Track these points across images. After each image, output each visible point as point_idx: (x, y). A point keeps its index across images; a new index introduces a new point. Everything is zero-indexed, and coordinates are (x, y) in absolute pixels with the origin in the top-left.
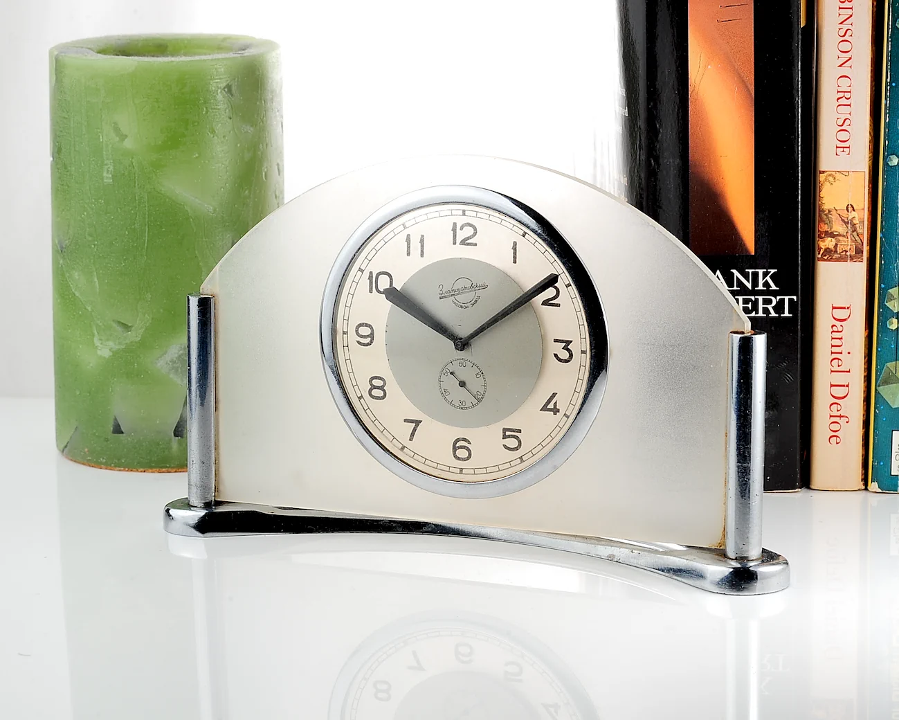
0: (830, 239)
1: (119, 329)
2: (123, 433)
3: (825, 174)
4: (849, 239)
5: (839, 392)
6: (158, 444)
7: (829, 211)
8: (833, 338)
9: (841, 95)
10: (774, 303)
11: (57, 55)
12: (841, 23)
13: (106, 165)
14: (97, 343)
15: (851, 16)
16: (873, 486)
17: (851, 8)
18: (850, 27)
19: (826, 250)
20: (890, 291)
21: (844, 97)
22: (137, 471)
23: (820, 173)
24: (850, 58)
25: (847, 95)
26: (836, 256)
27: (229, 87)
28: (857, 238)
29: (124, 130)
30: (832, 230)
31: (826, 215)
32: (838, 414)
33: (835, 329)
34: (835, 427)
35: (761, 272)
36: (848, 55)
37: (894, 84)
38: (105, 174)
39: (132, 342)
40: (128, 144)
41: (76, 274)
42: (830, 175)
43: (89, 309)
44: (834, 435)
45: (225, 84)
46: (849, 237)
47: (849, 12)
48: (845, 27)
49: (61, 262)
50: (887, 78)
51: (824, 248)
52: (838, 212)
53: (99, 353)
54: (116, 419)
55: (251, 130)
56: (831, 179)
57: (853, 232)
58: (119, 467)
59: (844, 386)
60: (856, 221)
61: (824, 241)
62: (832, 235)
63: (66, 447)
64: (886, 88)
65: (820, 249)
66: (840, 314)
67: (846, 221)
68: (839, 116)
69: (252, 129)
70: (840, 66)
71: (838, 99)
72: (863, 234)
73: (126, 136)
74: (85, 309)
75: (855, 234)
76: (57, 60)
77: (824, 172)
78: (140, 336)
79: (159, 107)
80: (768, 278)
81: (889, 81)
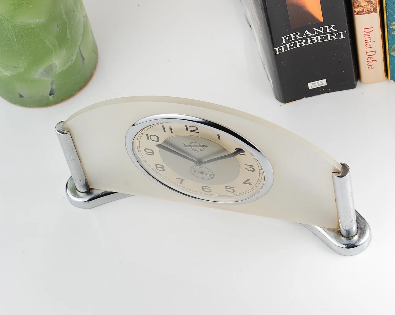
0: (360, 8)
8: (365, 38)
10: (336, 35)
14: (2, 70)
16: (391, 81)
20: (393, 23)
26: (364, 13)
28: (373, 5)
31: (357, 0)
33: (366, 35)
35: (327, 27)
39: (20, 72)
46: (369, 6)
51: (357, 11)
53: (4, 74)
61: (357, 9)
62: (361, 6)
65: (355, 11)
72: (376, 4)
75: (372, 4)
78: (23, 70)
80: (331, 28)
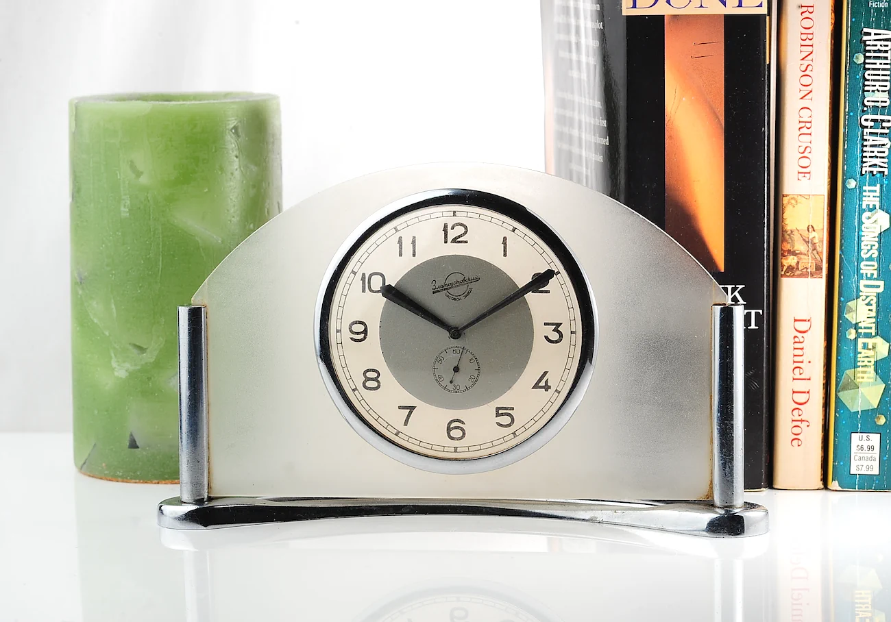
0: (792, 257)
1: (135, 351)
2: (138, 447)
3: (788, 198)
4: (810, 257)
5: (801, 398)
6: (172, 458)
7: (792, 232)
8: (794, 349)
9: (803, 125)
11: (77, 103)
12: (803, 59)
13: (124, 200)
14: (114, 365)
15: (812, 53)
16: (834, 485)
17: (812, 46)
18: (810, 63)
19: (788, 267)
20: (849, 303)
21: (805, 126)
22: (152, 483)
23: (783, 196)
24: (811, 91)
25: (808, 125)
26: (798, 272)
27: (235, 128)
29: (140, 167)
30: (795, 248)
31: (789, 235)
32: (799, 418)
33: (797, 340)
34: (797, 430)
35: (730, 287)
36: (809, 88)
37: (851, 114)
38: (122, 209)
39: (146, 363)
40: (144, 180)
41: (95, 303)
42: (792, 198)
43: (107, 333)
44: (796, 438)
45: (232, 126)
46: (810, 255)
47: (810, 49)
48: (806, 63)
49: (80, 292)
50: (845, 108)
51: (786, 265)
52: (800, 232)
53: (116, 374)
54: (131, 435)
55: (254, 169)
56: (793, 202)
57: (813, 250)
58: (135, 479)
59: (804, 392)
60: (816, 241)
61: (787, 259)
62: (794, 253)
63: (84, 463)
64: (845, 117)
65: (783, 266)
66: (802, 326)
67: (807, 240)
68: (800, 144)
69: (256, 168)
70: (802, 98)
71: (800, 128)
72: (822, 253)
73: (142, 173)
74: (103, 333)
75: (815, 252)
76: (76, 108)
77: (787, 196)
78: (154, 357)
79: (172, 146)
80: (736, 293)
81: (847, 110)
